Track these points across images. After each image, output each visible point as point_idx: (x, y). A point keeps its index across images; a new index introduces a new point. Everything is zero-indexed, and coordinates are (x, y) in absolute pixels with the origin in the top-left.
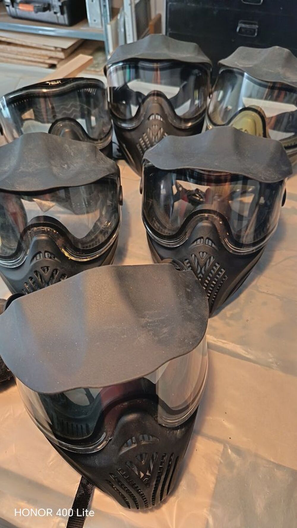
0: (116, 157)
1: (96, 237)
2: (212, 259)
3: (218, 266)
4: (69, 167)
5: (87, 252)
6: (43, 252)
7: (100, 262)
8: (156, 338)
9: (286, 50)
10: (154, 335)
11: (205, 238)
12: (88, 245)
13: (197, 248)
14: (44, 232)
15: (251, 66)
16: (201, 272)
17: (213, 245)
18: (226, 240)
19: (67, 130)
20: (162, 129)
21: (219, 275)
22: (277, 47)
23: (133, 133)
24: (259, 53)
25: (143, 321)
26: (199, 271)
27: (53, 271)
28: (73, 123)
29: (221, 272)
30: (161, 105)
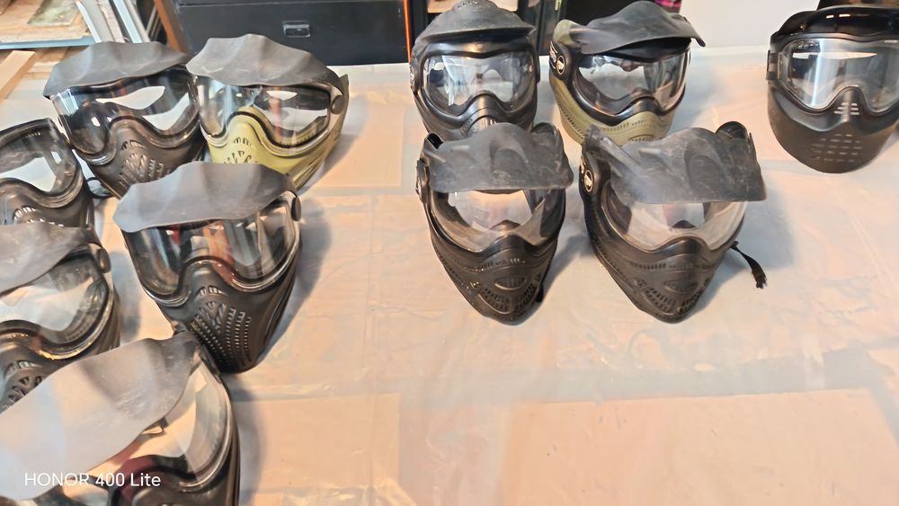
0: (104, 195)
1: (84, 321)
2: (224, 307)
3: (235, 311)
4: (16, 261)
5: (75, 344)
6: (15, 363)
7: (96, 349)
8: (133, 415)
9: (261, 37)
10: (131, 412)
11: (206, 286)
12: (75, 334)
13: (202, 299)
14: (9, 340)
15: (220, 69)
16: (217, 324)
17: (220, 292)
18: (234, 281)
19: (13, 196)
20: (144, 157)
21: (240, 319)
22: (250, 35)
23: (109, 168)
24: (232, 44)
25: (119, 404)
26: (214, 324)
27: (36, 379)
28: (18, 186)
29: (241, 315)
30: (133, 128)
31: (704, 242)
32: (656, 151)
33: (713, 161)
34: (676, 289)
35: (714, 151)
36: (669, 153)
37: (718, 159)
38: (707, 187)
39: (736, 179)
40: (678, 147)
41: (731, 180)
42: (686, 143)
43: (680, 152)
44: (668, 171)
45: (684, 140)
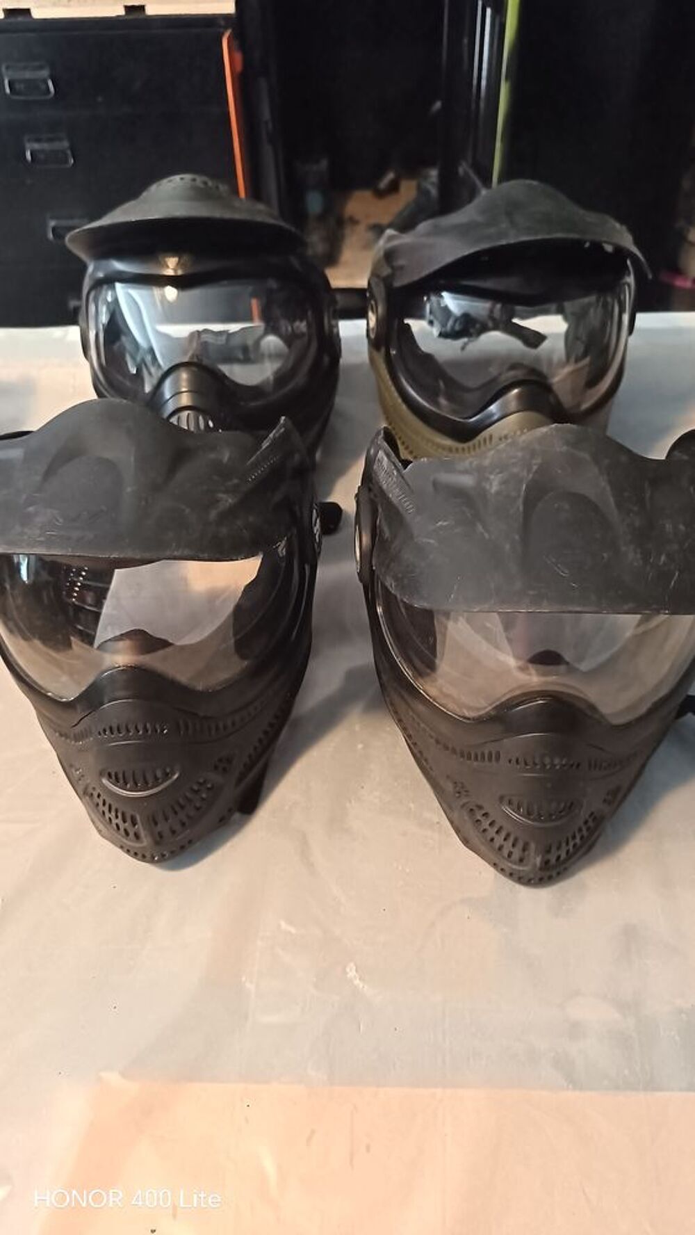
31: (593, 707)
32: (467, 481)
33: (595, 508)
34: (528, 814)
35: (603, 483)
36: (494, 485)
37: (609, 503)
38: (565, 573)
39: (646, 556)
40: (515, 470)
41: (632, 555)
42: (538, 461)
43: (521, 482)
44: (480, 528)
45: (533, 454)
